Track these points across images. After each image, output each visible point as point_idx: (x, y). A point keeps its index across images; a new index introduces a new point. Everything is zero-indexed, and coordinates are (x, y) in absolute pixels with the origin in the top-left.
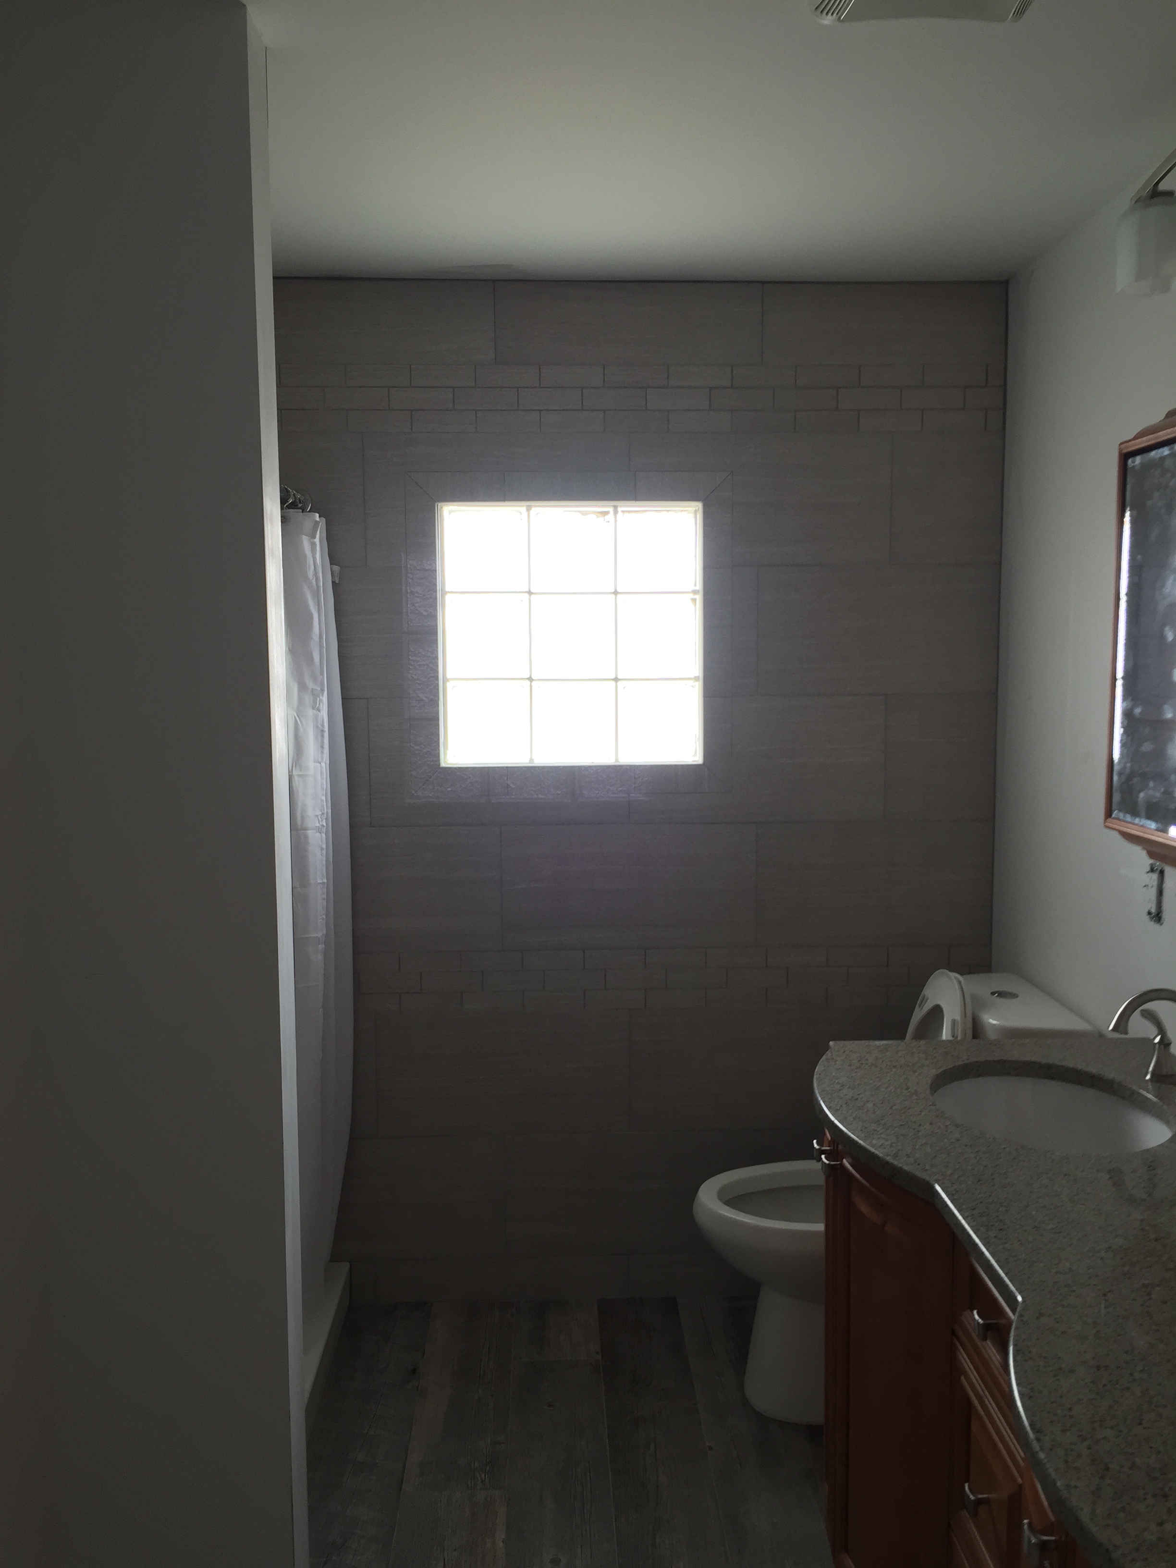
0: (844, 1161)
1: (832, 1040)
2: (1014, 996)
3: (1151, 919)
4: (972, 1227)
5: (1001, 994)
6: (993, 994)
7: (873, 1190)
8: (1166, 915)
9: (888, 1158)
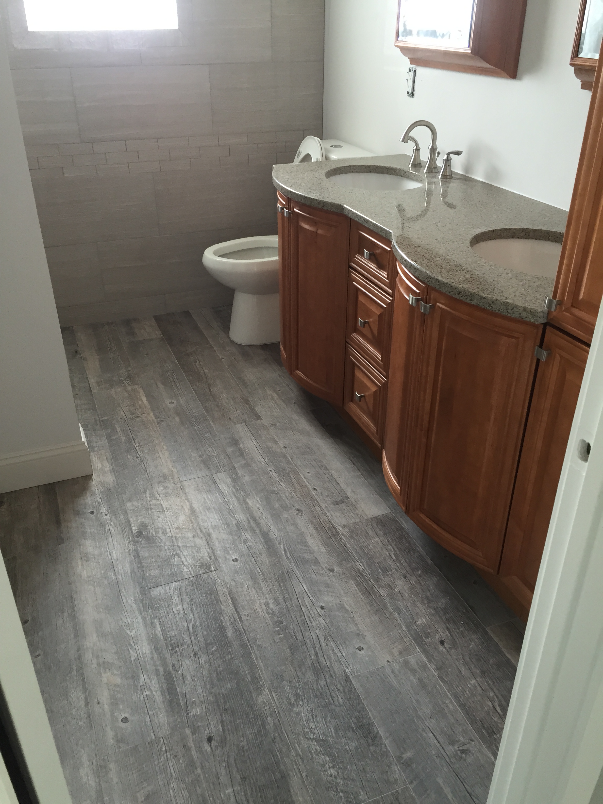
0: (295, 209)
1: (274, 164)
2: (341, 147)
3: (409, 96)
4: (365, 215)
5: (335, 146)
6: (331, 146)
7: (312, 217)
8: (415, 93)
9: (321, 199)
